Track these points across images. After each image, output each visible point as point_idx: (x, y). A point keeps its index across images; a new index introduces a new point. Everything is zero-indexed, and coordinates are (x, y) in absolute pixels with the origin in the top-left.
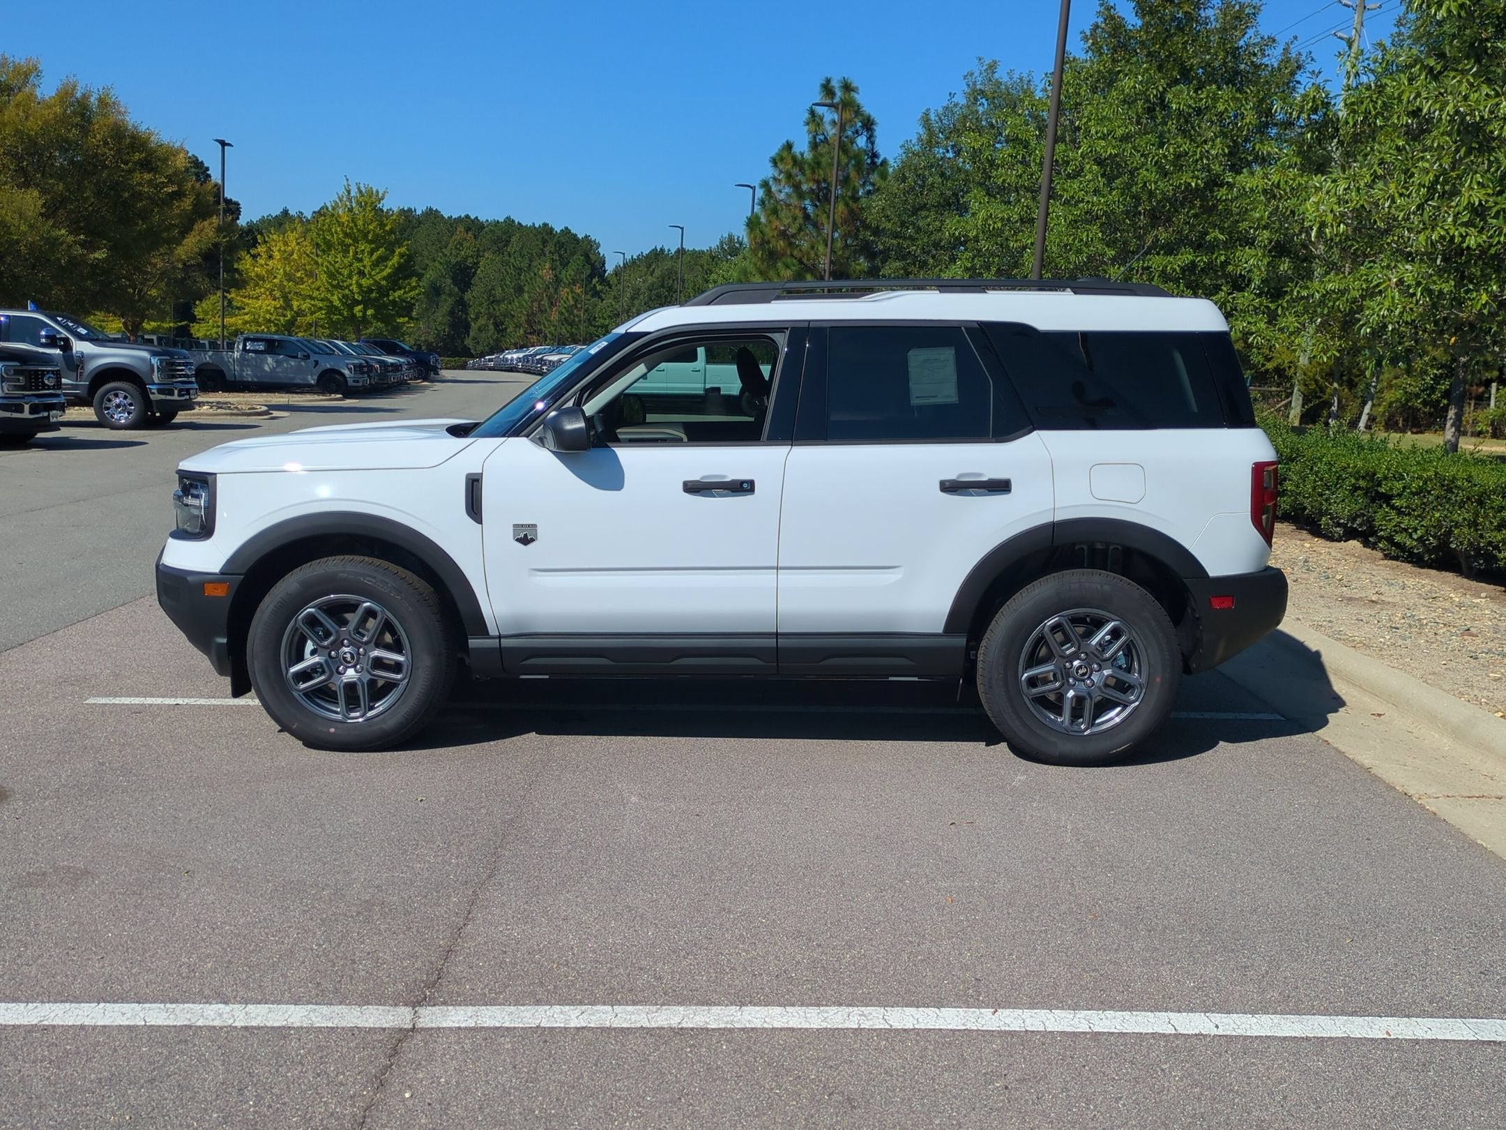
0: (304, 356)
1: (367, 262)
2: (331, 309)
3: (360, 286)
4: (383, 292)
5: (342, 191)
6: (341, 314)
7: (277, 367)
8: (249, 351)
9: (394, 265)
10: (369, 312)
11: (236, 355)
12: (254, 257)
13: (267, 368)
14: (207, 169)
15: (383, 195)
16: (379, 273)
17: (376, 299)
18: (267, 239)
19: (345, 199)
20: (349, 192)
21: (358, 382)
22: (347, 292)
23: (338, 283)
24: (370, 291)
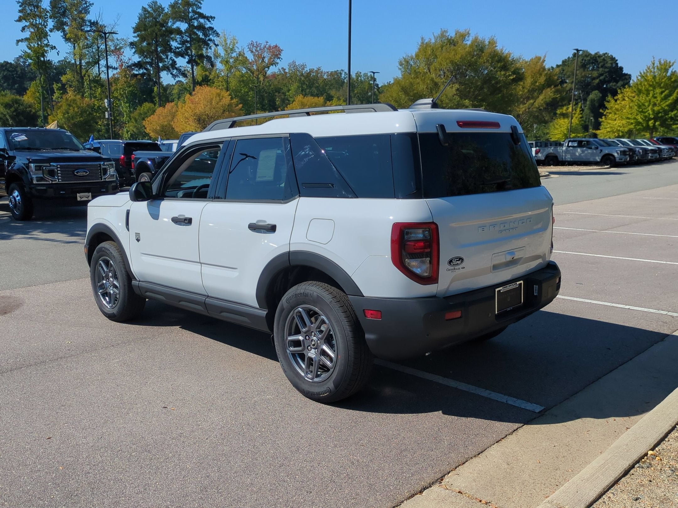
0: (595, 148)
1: (659, 99)
2: (638, 123)
3: (653, 111)
4: (666, 112)
5: (650, 64)
6: (643, 126)
7: (582, 153)
8: (570, 146)
9: (673, 98)
10: (657, 123)
11: (564, 148)
12: (616, 101)
13: (577, 154)
14: (617, 60)
15: (673, 64)
16: (664, 103)
17: (662, 117)
18: (623, 91)
19: (651, 68)
20: (654, 64)
21: (622, 159)
22: (647, 114)
23: (643, 110)
24: (659, 112)
